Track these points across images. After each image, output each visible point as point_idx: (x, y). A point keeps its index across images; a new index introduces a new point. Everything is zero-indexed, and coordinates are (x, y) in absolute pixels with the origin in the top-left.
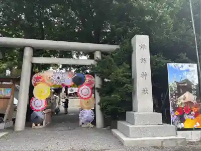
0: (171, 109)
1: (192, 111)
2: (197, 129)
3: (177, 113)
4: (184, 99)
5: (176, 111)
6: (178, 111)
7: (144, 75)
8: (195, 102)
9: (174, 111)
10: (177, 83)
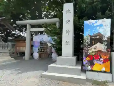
0: (84, 56)
1: (101, 58)
2: (105, 72)
3: (88, 59)
5: (88, 57)
6: (89, 58)
7: (67, 32)
8: (105, 51)
9: (86, 57)
10: (90, 36)
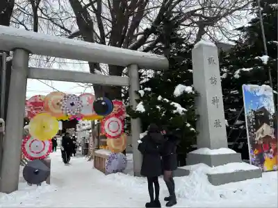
0: (250, 147)
1: (271, 148)
3: (256, 152)
4: (262, 133)
6: (257, 149)
7: (215, 101)
8: (273, 136)
9: (253, 149)
10: (254, 112)
